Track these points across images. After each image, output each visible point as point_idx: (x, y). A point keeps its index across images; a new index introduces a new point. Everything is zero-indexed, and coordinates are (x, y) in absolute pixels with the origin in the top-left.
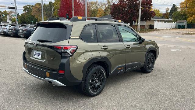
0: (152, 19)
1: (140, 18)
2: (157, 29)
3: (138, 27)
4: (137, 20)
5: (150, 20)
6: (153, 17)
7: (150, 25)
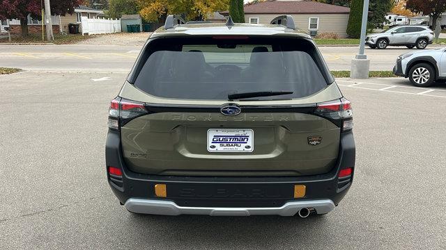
0: (76, 10)
1: (49, 7)
2: (87, 34)
3: (48, 31)
4: (43, 11)
5: (71, 12)
6: (77, 6)
7: (70, 25)
